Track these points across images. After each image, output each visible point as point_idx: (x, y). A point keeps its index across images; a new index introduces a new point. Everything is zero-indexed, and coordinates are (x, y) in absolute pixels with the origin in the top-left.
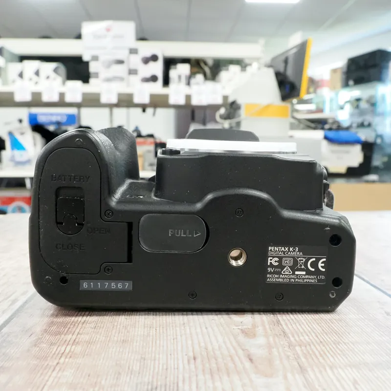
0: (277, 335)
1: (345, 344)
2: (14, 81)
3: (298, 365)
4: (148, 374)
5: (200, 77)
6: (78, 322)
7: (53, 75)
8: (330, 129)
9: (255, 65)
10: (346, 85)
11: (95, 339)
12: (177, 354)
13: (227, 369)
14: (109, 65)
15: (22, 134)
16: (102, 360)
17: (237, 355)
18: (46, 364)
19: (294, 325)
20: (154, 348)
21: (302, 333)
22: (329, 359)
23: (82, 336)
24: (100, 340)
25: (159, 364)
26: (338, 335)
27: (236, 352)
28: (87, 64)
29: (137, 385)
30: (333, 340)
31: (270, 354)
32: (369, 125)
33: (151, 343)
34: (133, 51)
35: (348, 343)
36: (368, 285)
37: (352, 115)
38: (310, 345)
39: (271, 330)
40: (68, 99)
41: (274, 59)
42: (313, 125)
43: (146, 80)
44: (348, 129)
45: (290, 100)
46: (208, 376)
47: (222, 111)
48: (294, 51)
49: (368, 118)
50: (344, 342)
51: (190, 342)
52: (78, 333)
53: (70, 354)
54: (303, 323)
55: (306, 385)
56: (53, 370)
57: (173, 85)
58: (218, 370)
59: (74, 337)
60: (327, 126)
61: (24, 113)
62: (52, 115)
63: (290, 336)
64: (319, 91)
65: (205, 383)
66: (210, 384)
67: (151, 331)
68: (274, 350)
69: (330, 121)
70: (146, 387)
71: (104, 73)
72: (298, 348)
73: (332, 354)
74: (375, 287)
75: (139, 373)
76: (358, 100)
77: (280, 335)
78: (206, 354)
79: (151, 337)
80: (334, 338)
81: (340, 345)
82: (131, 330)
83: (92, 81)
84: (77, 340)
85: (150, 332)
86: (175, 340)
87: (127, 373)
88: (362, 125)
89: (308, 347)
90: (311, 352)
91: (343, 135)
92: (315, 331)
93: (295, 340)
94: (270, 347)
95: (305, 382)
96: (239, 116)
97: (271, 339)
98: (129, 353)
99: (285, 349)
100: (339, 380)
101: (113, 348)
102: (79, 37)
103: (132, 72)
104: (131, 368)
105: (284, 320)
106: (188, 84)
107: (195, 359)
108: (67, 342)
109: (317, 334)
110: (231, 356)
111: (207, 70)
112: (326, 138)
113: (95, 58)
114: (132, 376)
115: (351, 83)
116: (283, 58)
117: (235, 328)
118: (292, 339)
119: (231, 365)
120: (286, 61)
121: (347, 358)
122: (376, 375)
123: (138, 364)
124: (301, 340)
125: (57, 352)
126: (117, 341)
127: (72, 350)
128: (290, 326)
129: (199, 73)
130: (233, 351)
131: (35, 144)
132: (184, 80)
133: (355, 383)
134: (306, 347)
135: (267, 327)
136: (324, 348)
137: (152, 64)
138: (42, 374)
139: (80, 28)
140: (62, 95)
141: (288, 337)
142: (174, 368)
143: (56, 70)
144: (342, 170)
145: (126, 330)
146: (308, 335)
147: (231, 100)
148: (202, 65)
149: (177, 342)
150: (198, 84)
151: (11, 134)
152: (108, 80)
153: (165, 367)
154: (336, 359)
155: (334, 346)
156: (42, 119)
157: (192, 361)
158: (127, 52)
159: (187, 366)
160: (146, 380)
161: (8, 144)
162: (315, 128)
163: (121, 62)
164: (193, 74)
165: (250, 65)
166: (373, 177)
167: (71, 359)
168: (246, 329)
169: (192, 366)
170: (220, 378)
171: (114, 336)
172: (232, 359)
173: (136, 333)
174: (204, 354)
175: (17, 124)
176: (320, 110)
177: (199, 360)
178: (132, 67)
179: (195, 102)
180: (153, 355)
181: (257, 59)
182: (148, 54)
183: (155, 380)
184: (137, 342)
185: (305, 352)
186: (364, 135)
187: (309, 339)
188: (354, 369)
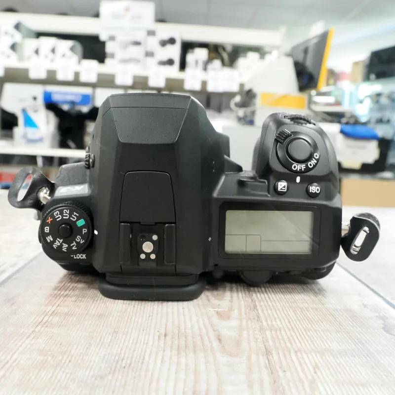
0: (250, 319)
1: (315, 331)
2: (29, 58)
3: (264, 348)
4: (117, 346)
5: (217, 63)
6: (60, 295)
7: (69, 53)
8: (347, 123)
9: (275, 53)
10: (367, 78)
11: (73, 311)
12: (150, 331)
13: (195, 347)
14: (125, 46)
15: (36, 111)
16: (76, 331)
17: (207, 335)
18: (22, 332)
19: (269, 312)
20: (128, 324)
21: (275, 319)
22: (296, 344)
23: (62, 308)
24: (78, 313)
25: (130, 338)
26: (311, 322)
27: (207, 332)
28: (103, 44)
29: (105, 355)
30: (304, 326)
31: (239, 336)
32: (388, 121)
33: (126, 318)
34: (151, 33)
35: (319, 331)
36: (353, 278)
37: (371, 110)
38: (280, 331)
39: (246, 314)
40: (83, 78)
41: (294, 49)
42: (330, 118)
43: (163, 63)
44: (365, 124)
45: (308, 91)
46: (175, 352)
47: (238, 99)
48: (315, 41)
49: (387, 114)
50: (314, 329)
51: (164, 320)
52: (59, 305)
53: (47, 323)
54: (279, 310)
55: (268, 365)
56: (28, 338)
57: (189, 70)
58: (186, 347)
59: (54, 309)
60: (344, 120)
61: (38, 91)
62: (66, 94)
63: (263, 321)
64: (339, 84)
65: (171, 358)
66: (175, 359)
67: (129, 308)
68: (245, 333)
69: (348, 115)
70: (113, 358)
71: (120, 54)
72: (268, 332)
73: (300, 339)
74: (360, 280)
75: (109, 346)
76: (379, 95)
77: (254, 319)
78: (177, 331)
79: (128, 314)
80: (306, 325)
81: (311, 332)
82: (110, 306)
83: (108, 61)
84: (56, 311)
85: (127, 309)
86: (151, 317)
87: (98, 345)
88: (380, 121)
89: (278, 332)
90: (280, 337)
91: (359, 130)
92: (288, 317)
93: (268, 325)
94: (241, 329)
95: (267, 363)
96: (254, 105)
97: (244, 322)
98: (103, 326)
99: (256, 332)
100: (300, 363)
101: (89, 321)
102: (97, 15)
103: (149, 54)
104: (102, 340)
105: (261, 306)
106: (205, 69)
107: (165, 335)
108: (46, 313)
109: (291, 320)
110: (201, 336)
111: (225, 56)
112: (342, 132)
113: (112, 38)
114: (102, 348)
115: (373, 76)
116: (303, 48)
117: (211, 309)
118: (265, 324)
119: (199, 343)
120: (306, 51)
121: (313, 344)
122: (338, 361)
123: (110, 337)
124: (273, 325)
125: (34, 322)
126: (94, 315)
127: (49, 320)
128: (265, 312)
129: (216, 58)
130: (204, 331)
131: (48, 123)
132: (201, 65)
133: (316, 367)
134: (276, 331)
135: (243, 310)
136: (293, 334)
137: (169, 47)
138: (16, 340)
139: (98, 6)
140: (77, 74)
141: (261, 322)
142: (144, 343)
143: (72, 49)
144: (357, 165)
145: (105, 306)
146: (281, 321)
147: (247, 88)
148: (221, 50)
149: (152, 319)
150: (215, 69)
151: (24, 111)
152: (125, 61)
153: (135, 342)
154: (303, 344)
155: (304, 333)
156: (56, 98)
157: (162, 337)
158: (144, 33)
159: (156, 342)
160: (115, 352)
161: (21, 121)
162: (331, 122)
163: (137, 43)
164: (210, 60)
165: (270, 53)
166: (387, 174)
167: (47, 328)
168: (222, 311)
169: (162, 342)
170: (186, 354)
171: (93, 310)
172: (202, 339)
173: (114, 309)
174: (176, 332)
175: (32, 102)
176: (338, 103)
177: (169, 338)
178: (149, 49)
179: (211, 88)
180: (126, 330)
181: (277, 48)
182: (166, 37)
183: (123, 352)
184: (113, 317)
185: (274, 336)
186: (382, 131)
187: (282, 324)
188: (318, 355)
